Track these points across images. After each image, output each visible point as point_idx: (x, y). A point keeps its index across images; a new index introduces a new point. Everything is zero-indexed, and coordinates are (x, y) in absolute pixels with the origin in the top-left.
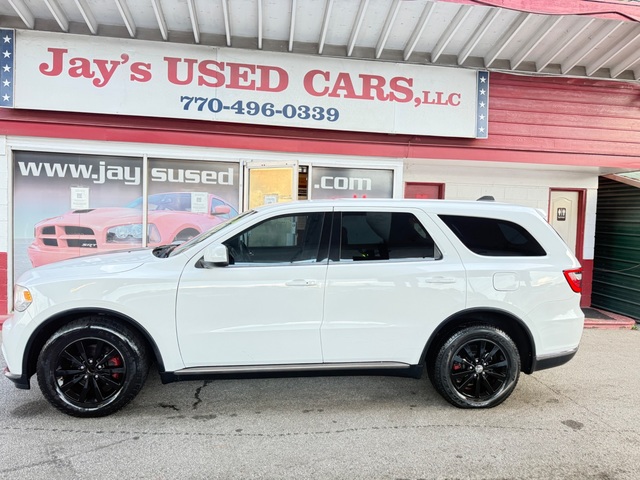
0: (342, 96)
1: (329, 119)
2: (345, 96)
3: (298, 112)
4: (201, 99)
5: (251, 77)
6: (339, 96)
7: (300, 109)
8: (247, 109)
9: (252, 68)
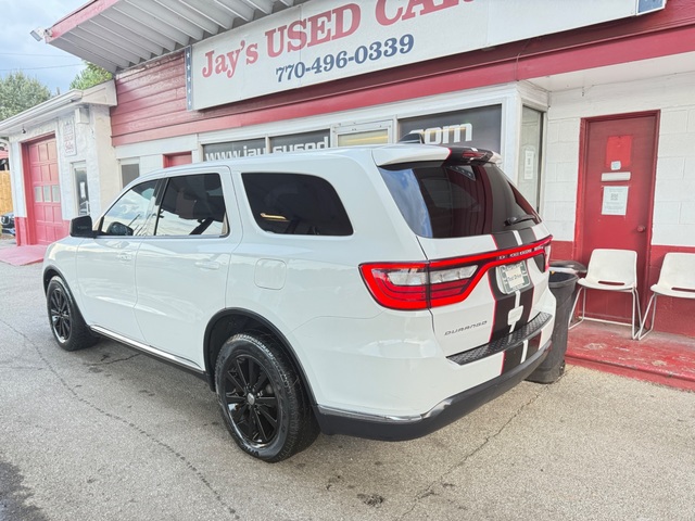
0: (418, 14)
1: (402, 51)
2: (422, 13)
3: (369, 52)
4: (290, 66)
5: (328, 26)
6: (414, 15)
7: (371, 48)
8: (324, 66)
9: (328, 15)
